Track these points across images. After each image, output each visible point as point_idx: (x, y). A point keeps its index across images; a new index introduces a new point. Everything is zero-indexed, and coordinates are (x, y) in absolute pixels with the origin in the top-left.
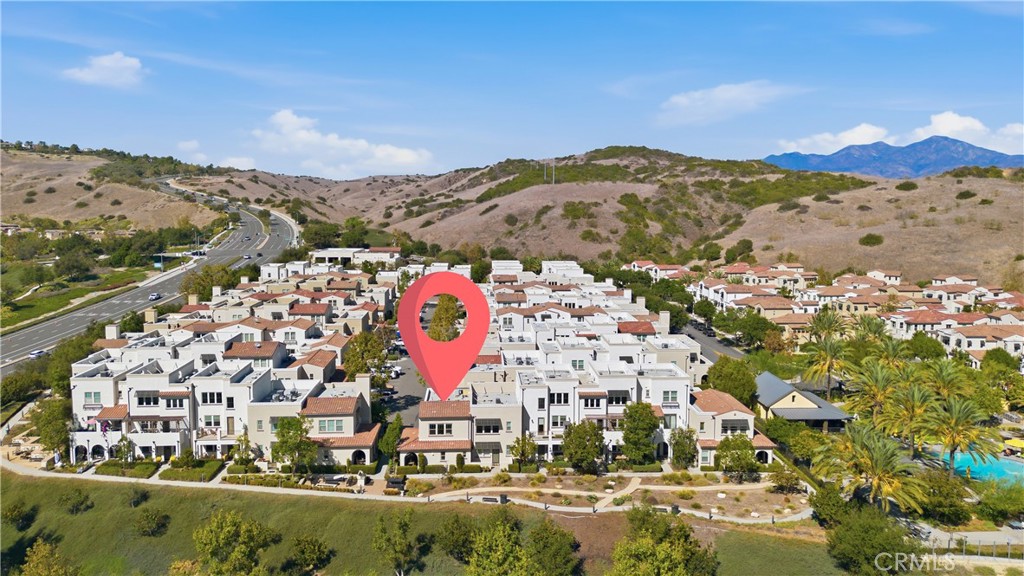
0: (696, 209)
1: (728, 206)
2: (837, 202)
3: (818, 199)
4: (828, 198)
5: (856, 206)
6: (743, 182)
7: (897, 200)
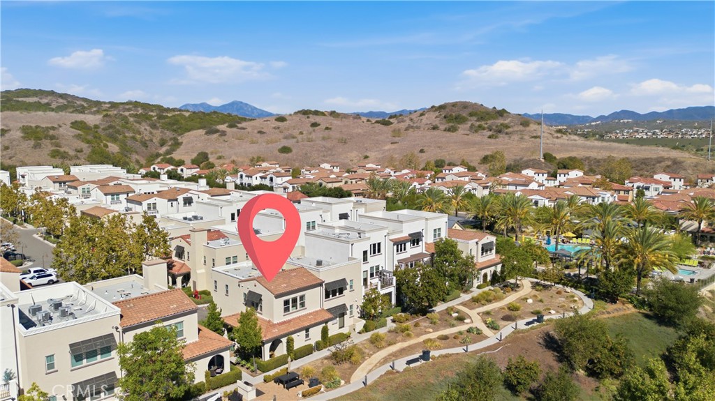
0: (140, 134)
1: (161, 132)
2: (244, 129)
3: (231, 126)
4: (237, 126)
5: (256, 131)
6: (167, 116)
7: (279, 128)
